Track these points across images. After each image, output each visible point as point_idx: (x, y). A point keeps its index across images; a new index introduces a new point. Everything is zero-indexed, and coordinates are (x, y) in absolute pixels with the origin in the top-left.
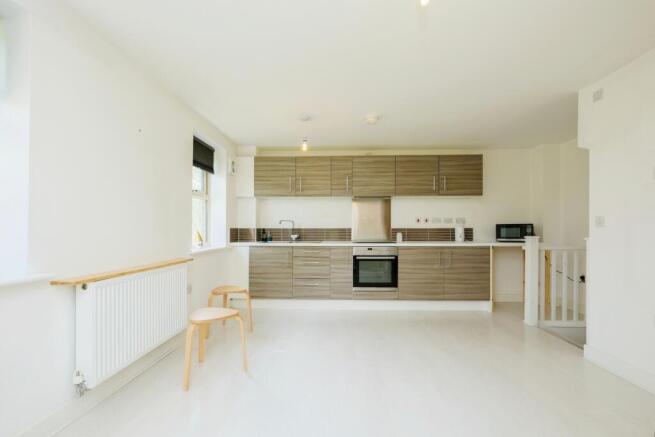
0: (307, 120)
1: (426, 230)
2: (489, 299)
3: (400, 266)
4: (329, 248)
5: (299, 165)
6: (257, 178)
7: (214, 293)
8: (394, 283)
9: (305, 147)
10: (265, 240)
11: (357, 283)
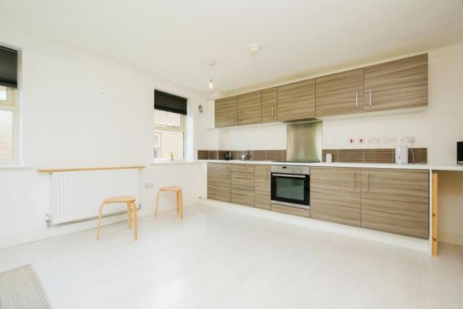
0: (213, 65)
1: (361, 151)
2: (428, 239)
3: (312, 185)
4: (254, 165)
5: (240, 101)
6: (217, 115)
7: (161, 190)
8: (306, 201)
9: (211, 86)
10: (227, 159)
11: (274, 196)
